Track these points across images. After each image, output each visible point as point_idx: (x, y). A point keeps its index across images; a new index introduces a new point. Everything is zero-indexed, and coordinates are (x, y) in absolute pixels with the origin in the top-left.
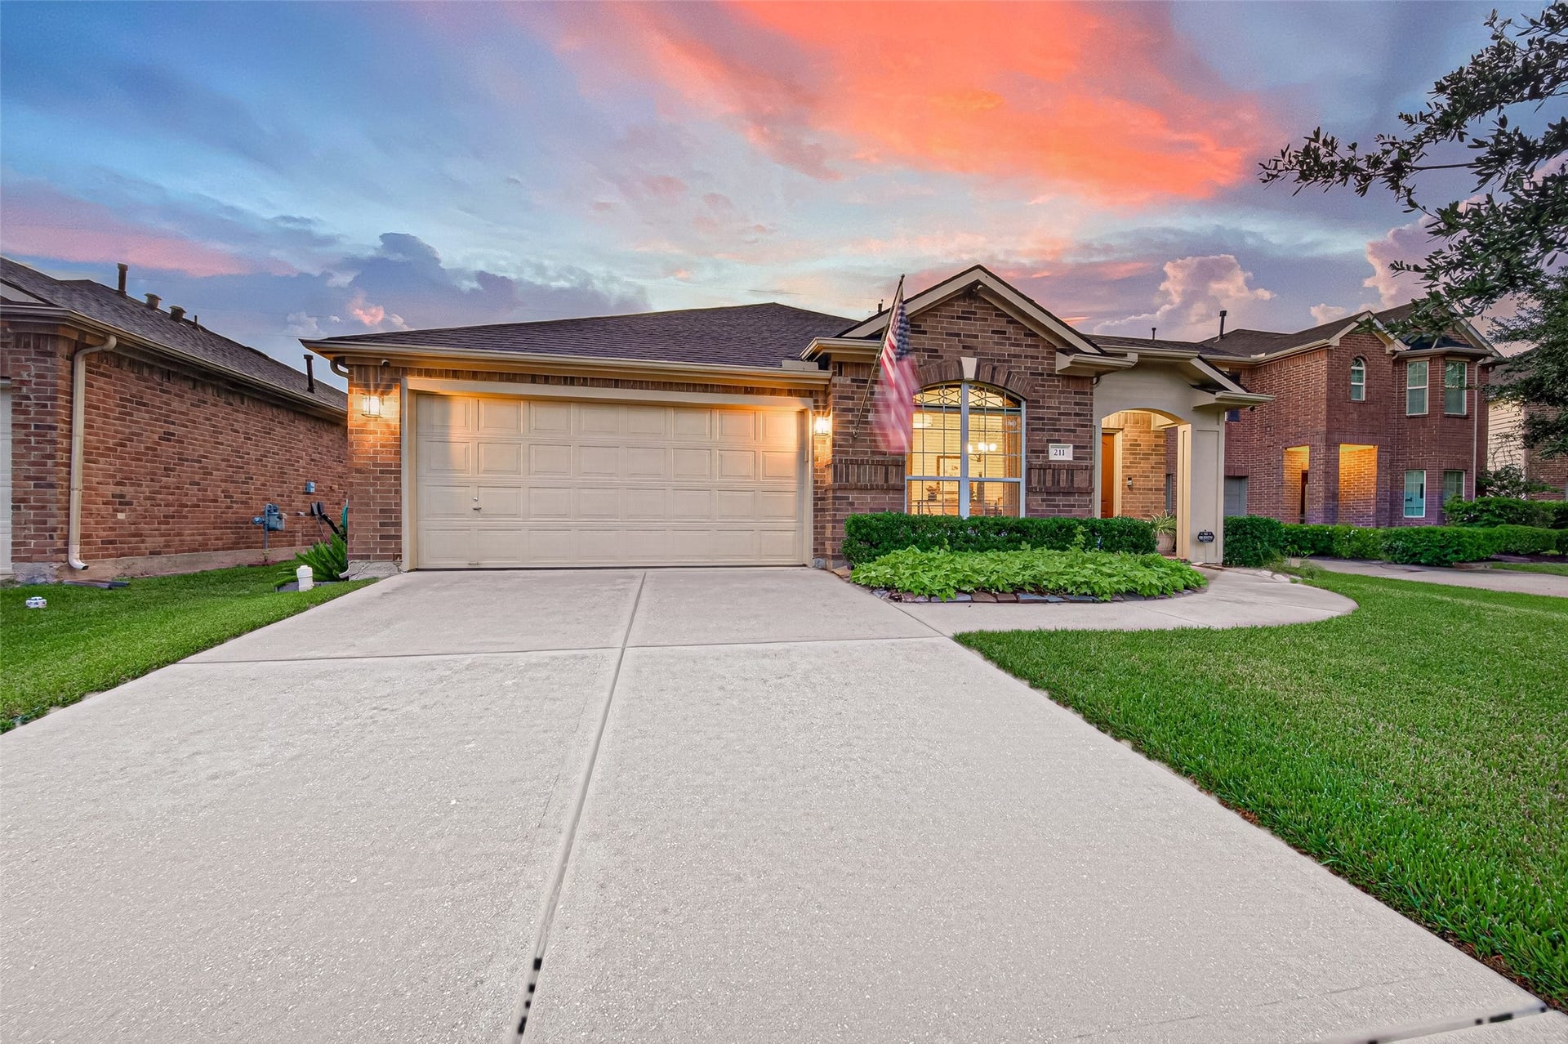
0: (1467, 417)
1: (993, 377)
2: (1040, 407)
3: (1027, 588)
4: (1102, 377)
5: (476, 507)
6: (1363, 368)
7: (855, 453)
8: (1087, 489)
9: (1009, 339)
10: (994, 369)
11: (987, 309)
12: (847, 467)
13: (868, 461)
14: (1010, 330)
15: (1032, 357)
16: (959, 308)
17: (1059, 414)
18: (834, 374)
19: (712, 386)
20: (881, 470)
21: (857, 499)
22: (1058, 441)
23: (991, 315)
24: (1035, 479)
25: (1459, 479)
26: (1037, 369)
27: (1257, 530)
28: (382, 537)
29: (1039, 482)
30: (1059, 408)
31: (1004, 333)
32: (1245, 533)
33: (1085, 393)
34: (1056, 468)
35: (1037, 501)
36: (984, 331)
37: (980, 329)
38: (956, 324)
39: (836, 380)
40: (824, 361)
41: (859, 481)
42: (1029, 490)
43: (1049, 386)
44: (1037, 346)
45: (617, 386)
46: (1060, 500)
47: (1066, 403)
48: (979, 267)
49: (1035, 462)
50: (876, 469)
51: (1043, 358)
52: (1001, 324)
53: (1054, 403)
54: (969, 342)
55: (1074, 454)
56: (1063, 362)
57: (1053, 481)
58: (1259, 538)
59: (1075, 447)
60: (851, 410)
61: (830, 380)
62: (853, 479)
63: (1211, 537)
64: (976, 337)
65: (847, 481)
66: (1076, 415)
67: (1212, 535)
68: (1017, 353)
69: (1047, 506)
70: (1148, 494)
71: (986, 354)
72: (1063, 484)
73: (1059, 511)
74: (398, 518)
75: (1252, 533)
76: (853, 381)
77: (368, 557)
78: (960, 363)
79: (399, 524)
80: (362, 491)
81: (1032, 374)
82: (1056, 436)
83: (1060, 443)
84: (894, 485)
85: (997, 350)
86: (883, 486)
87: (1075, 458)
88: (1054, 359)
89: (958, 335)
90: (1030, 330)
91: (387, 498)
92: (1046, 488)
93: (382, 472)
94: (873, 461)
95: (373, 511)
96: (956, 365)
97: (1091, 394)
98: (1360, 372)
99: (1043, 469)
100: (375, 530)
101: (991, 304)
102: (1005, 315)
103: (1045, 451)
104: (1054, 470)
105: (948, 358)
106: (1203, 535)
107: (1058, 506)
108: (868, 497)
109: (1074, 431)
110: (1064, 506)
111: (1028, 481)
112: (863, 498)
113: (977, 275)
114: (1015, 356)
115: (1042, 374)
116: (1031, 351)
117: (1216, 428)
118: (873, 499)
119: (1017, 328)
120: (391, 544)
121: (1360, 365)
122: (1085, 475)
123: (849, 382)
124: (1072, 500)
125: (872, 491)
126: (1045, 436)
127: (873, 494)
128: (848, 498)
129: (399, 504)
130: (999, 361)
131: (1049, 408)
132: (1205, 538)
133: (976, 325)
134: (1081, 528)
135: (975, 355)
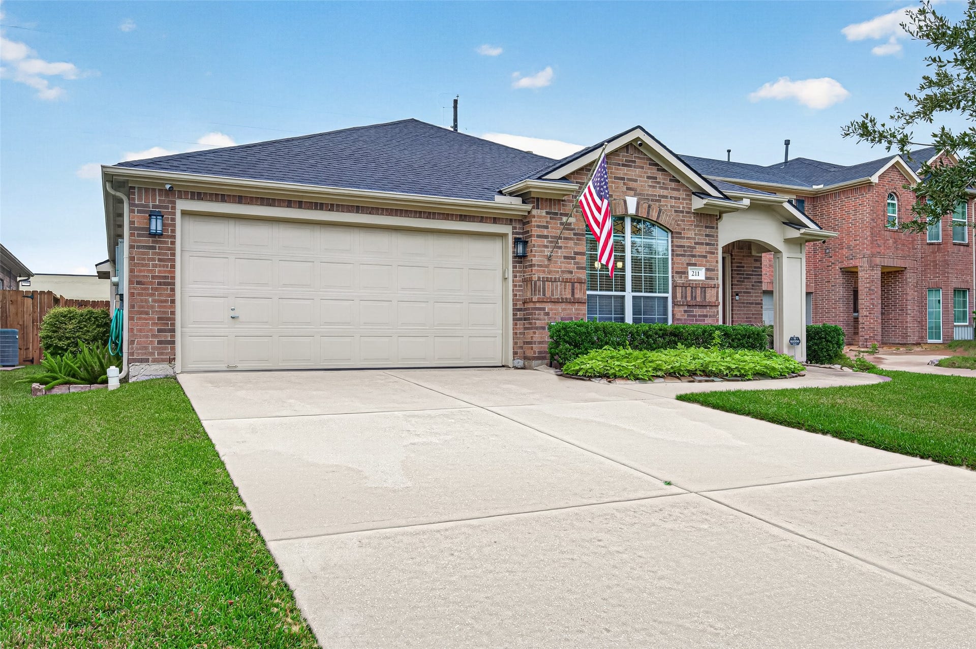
0: (967, 245)
1: (648, 213)
2: (681, 238)
3: (698, 372)
4: (724, 215)
5: (233, 315)
6: (895, 202)
7: (550, 272)
8: (715, 303)
9: (659, 183)
10: (649, 206)
11: (643, 159)
12: (544, 285)
13: (559, 278)
14: (660, 176)
15: (675, 198)
16: (623, 157)
17: (696, 243)
18: (533, 207)
19: (434, 213)
20: (569, 286)
21: (552, 310)
22: (695, 265)
23: (645, 163)
24: (679, 295)
25: (964, 296)
26: (679, 207)
27: (829, 335)
28: (160, 342)
29: (682, 297)
30: (694, 239)
31: (656, 178)
32: (821, 338)
33: (713, 228)
34: (694, 286)
35: (680, 311)
36: (641, 176)
37: (639, 174)
38: (620, 170)
39: (534, 212)
40: (525, 196)
41: (553, 295)
42: (675, 304)
43: (688, 221)
44: (678, 190)
45: (358, 212)
46: (697, 311)
47: (700, 235)
48: (639, 127)
49: (679, 281)
50: (565, 286)
51: (683, 199)
52: (653, 171)
53: (691, 234)
54: (632, 184)
55: (705, 275)
56: (698, 203)
57: (692, 296)
58: (830, 342)
59: (707, 270)
60: (546, 237)
61: (529, 212)
62: (548, 294)
63: (798, 341)
64: (636, 181)
65: (544, 295)
66: (707, 244)
67: (799, 339)
68: (665, 194)
69: (689, 316)
70: (750, 307)
71: (643, 195)
72: (698, 299)
73: (696, 320)
74: (173, 325)
75: (825, 338)
76: (547, 213)
77: (147, 361)
78: (625, 202)
79: (173, 331)
80: (142, 301)
81: (676, 211)
82: (693, 260)
83: (696, 266)
84: (579, 298)
85: (651, 191)
86: (570, 299)
87: (707, 278)
88: (691, 200)
89: (623, 179)
90: (673, 177)
91: (165, 307)
92: (687, 302)
93: (159, 284)
94: (563, 279)
95: (153, 319)
96: (623, 203)
97: (717, 228)
98: (893, 205)
99: (684, 286)
100: (153, 336)
101: (647, 155)
102: (657, 165)
103: (685, 273)
104: (692, 288)
105: (616, 197)
106: (793, 340)
107: (695, 316)
108: (560, 307)
109: (705, 257)
110: (700, 316)
111: (674, 296)
112: (556, 310)
113: (638, 134)
114: (664, 197)
115: (682, 212)
116: (675, 194)
117: (799, 255)
118: (564, 310)
119: (665, 175)
120: (166, 348)
121: (893, 199)
122: (714, 291)
123: (544, 214)
124: (704, 311)
125: (563, 304)
126: (685, 260)
127: (564, 306)
128: (544, 309)
129: (173, 313)
130: (652, 200)
131: (688, 238)
132: (794, 341)
133: (636, 171)
134: (717, 332)
135: (635, 195)
